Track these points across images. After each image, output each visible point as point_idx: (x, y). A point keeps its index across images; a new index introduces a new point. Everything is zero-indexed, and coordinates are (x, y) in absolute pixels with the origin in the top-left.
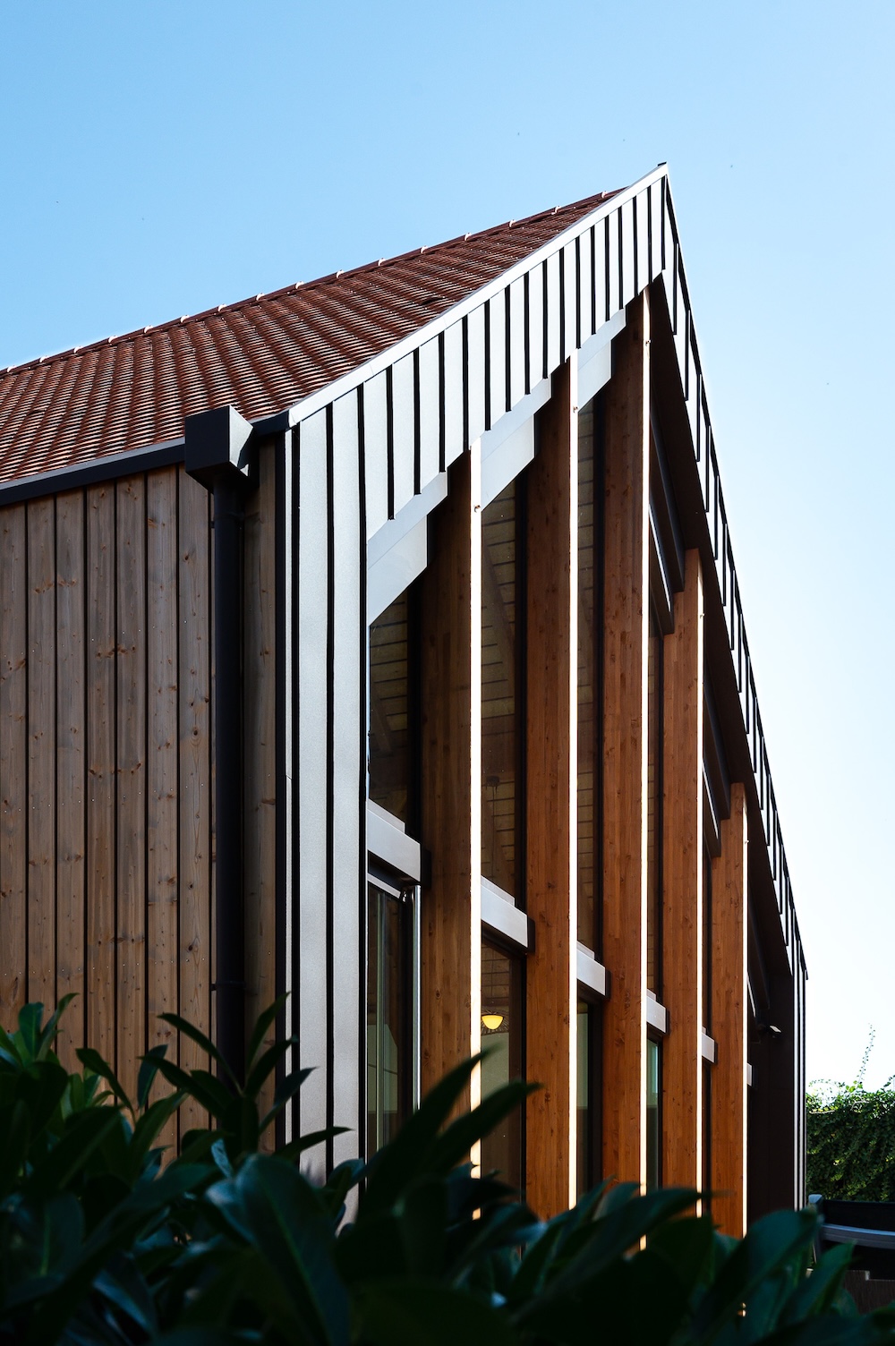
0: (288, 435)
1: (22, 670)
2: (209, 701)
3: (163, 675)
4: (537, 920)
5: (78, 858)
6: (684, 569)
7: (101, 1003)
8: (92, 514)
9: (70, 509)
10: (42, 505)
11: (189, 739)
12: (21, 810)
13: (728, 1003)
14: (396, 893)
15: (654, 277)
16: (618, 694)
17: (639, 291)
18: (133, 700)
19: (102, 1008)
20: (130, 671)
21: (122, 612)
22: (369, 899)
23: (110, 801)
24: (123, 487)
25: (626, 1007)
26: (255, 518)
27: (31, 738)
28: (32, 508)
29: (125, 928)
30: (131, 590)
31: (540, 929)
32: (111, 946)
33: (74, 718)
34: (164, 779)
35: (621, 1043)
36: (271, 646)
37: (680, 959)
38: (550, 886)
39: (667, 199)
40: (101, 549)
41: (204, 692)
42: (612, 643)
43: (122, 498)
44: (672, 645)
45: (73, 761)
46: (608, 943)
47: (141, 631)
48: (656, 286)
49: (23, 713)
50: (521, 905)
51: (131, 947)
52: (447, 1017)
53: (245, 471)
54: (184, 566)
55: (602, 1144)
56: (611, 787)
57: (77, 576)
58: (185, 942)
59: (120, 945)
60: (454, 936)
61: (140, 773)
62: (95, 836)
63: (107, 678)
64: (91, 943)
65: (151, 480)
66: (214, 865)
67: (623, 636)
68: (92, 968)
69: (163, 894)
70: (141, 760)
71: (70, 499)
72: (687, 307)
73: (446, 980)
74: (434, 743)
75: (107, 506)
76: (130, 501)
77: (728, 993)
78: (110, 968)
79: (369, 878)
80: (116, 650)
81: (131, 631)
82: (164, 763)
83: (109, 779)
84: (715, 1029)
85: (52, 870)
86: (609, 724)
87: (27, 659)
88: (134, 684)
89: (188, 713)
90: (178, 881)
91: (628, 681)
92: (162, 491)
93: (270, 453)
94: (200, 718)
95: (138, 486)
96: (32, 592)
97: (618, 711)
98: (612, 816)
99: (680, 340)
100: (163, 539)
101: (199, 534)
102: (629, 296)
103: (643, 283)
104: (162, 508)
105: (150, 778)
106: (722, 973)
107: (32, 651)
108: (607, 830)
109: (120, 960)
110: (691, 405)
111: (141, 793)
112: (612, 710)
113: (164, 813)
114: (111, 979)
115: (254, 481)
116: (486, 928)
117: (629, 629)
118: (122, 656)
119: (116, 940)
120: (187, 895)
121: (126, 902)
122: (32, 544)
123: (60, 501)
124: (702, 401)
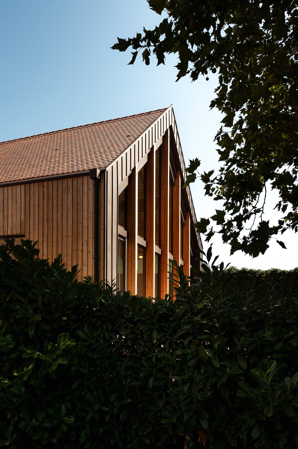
0: (106, 172)
1: (61, 206)
2: (93, 213)
3: (85, 208)
4: (148, 242)
5: (71, 236)
6: (177, 174)
7: (75, 260)
8: (73, 181)
9: (70, 180)
10: (65, 179)
11: (89, 218)
12: (61, 228)
13: (186, 254)
14: (122, 240)
15: (170, 125)
16: (164, 199)
17: (167, 129)
18: (80, 212)
19: (75, 261)
20: (80, 207)
21: (79, 198)
22: (118, 241)
23: (76, 228)
24: (79, 178)
25: (165, 256)
26: (100, 184)
27: (63, 217)
28: (63, 180)
29: (79, 248)
30: (80, 194)
31: (148, 244)
32: (76, 251)
33: (70, 214)
34: (85, 225)
35: (164, 263)
36: (103, 205)
37: (176, 247)
38: (150, 236)
39: (173, 110)
40: (75, 187)
41: (92, 211)
42: (162, 190)
43: (79, 180)
44: (175, 188)
45: (70, 221)
46: (162, 245)
47: (82, 201)
48: (171, 127)
49: (62, 213)
50: (145, 240)
51: (80, 251)
52: (131, 261)
53: (99, 178)
54: (89, 191)
55: (160, 281)
56: (162, 216)
57: (71, 191)
58: (89, 251)
59: (78, 251)
60: (133, 247)
61: (81, 223)
62: (74, 233)
63: (76, 208)
64: (73, 250)
65: (83, 177)
66: (94, 239)
67: (165, 189)
68: (73, 254)
69: (85, 243)
70: (81, 221)
71: (70, 179)
72: (177, 128)
73: (131, 254)
74: (129, 214)
75: (76, 180)
76: (80, 180)
77: (186, 252)
78: (76, 254)
79: (118, 238)
80: (77, 204)
81: (80, 201)
82: (85, 222)
83: (76, 224)
84: (184, 259)
85: (66, 238)
86: (162, 205)
87: (62, 204)
88: (80, 209)
89: (89, 214)
90: (87, 241)
91: (165, 197)
92: (85, 179)
93: (103, 174)
94: (92, 216)
95: (81, 178)
96: (63, 193)
97: (163, 203)
98: (162, 222)
99: (175, 135)
100: (85, 187)
101: (91, 186)
102: (165, 130)
103: (168, 127)
104: (85, 182)
105: (83, 224)
106: (185, 248)
107: (63, 203)
108: (162, 224)
109: (78, 253)
110: (178, 146)
111: (81, 227)
112: (162, 202)
113: (85, 230)
114: (76, 256)
115: (100, 179)
116: (138, 244)
117: (166, 188)
118: (78, 205)
119: (77, 250)
120: (89, 243)
121: (79, 244)
122: (63, 185)
123: (68, 179)
124: (180, 144)
